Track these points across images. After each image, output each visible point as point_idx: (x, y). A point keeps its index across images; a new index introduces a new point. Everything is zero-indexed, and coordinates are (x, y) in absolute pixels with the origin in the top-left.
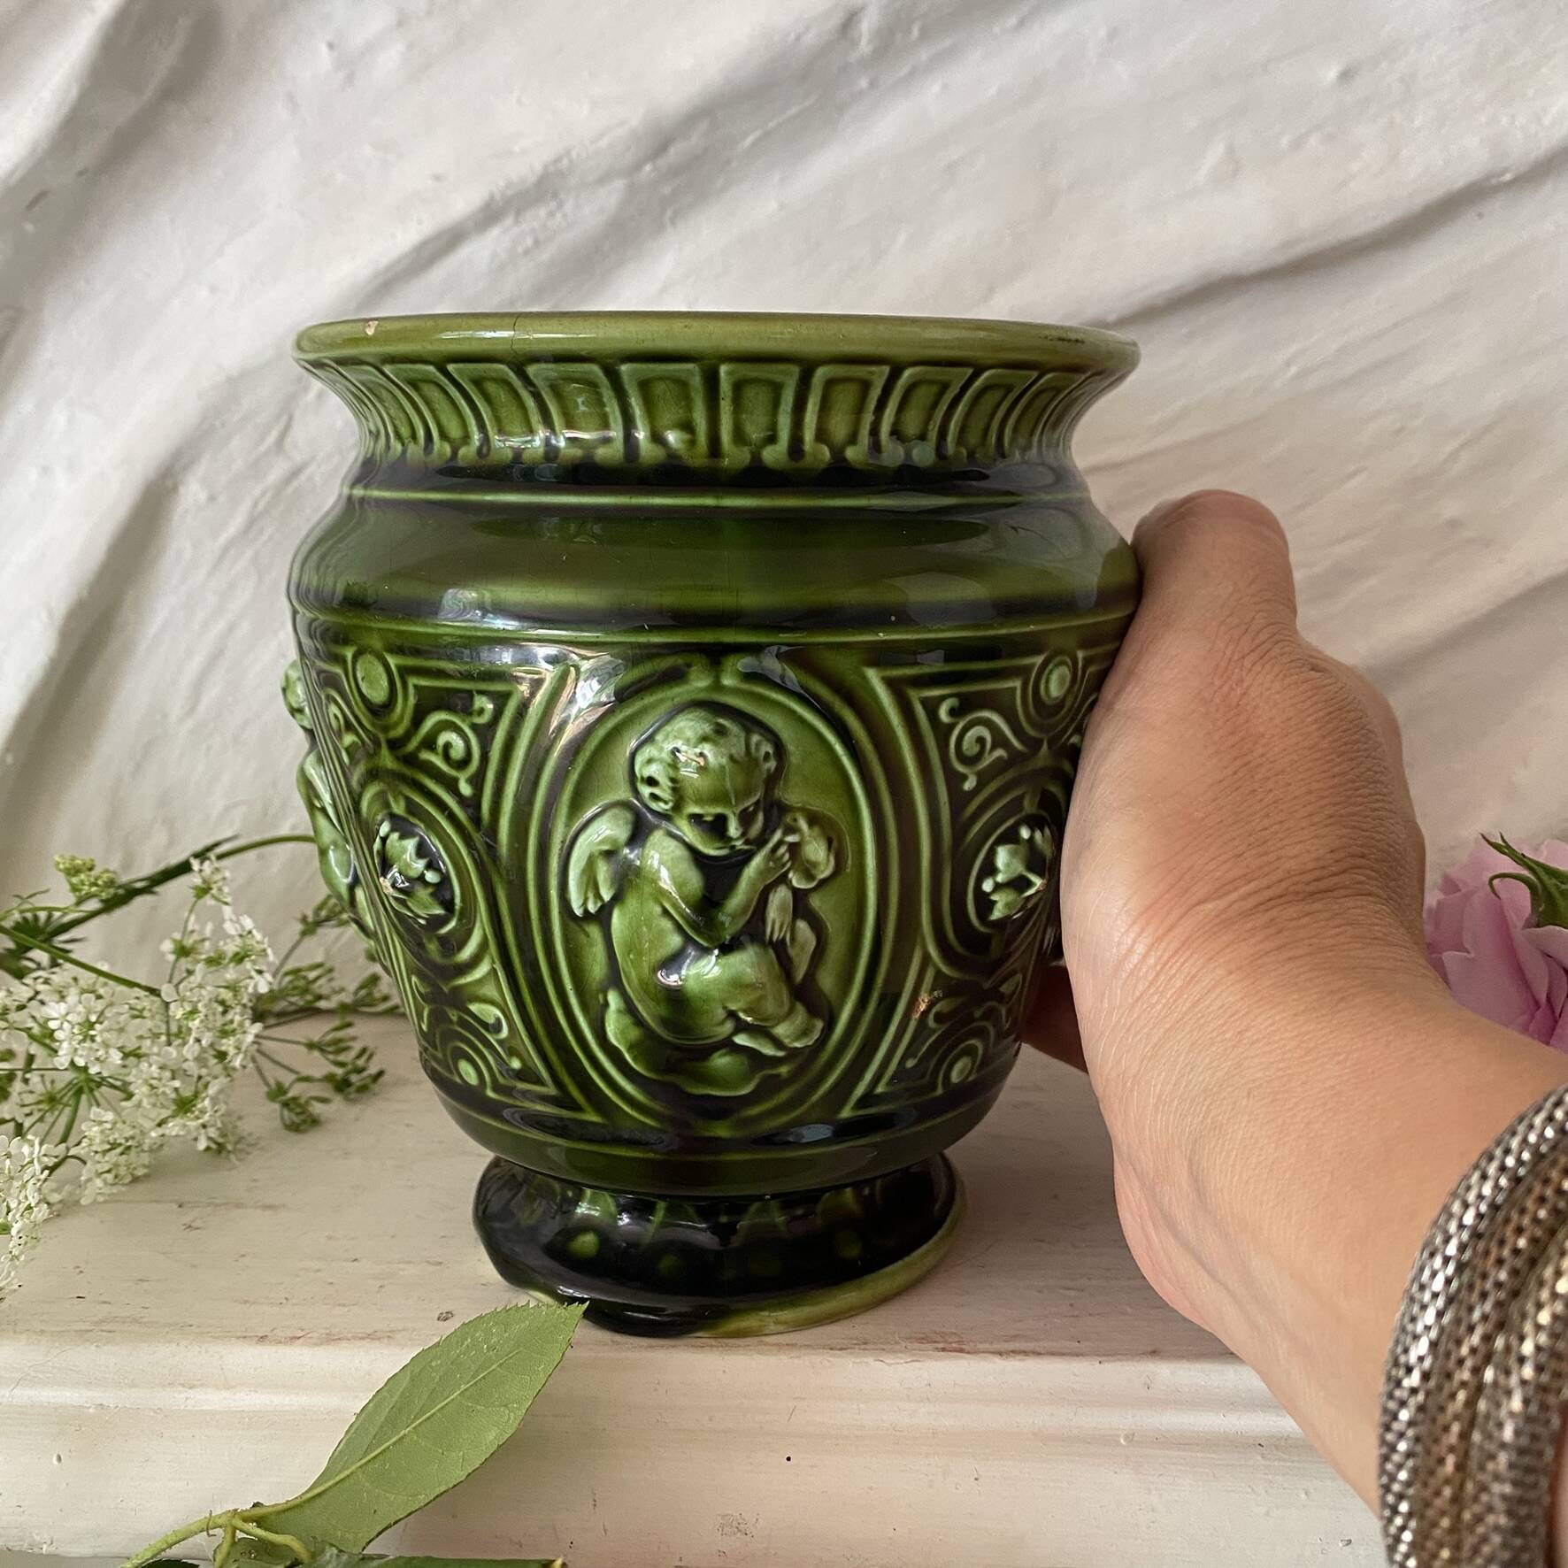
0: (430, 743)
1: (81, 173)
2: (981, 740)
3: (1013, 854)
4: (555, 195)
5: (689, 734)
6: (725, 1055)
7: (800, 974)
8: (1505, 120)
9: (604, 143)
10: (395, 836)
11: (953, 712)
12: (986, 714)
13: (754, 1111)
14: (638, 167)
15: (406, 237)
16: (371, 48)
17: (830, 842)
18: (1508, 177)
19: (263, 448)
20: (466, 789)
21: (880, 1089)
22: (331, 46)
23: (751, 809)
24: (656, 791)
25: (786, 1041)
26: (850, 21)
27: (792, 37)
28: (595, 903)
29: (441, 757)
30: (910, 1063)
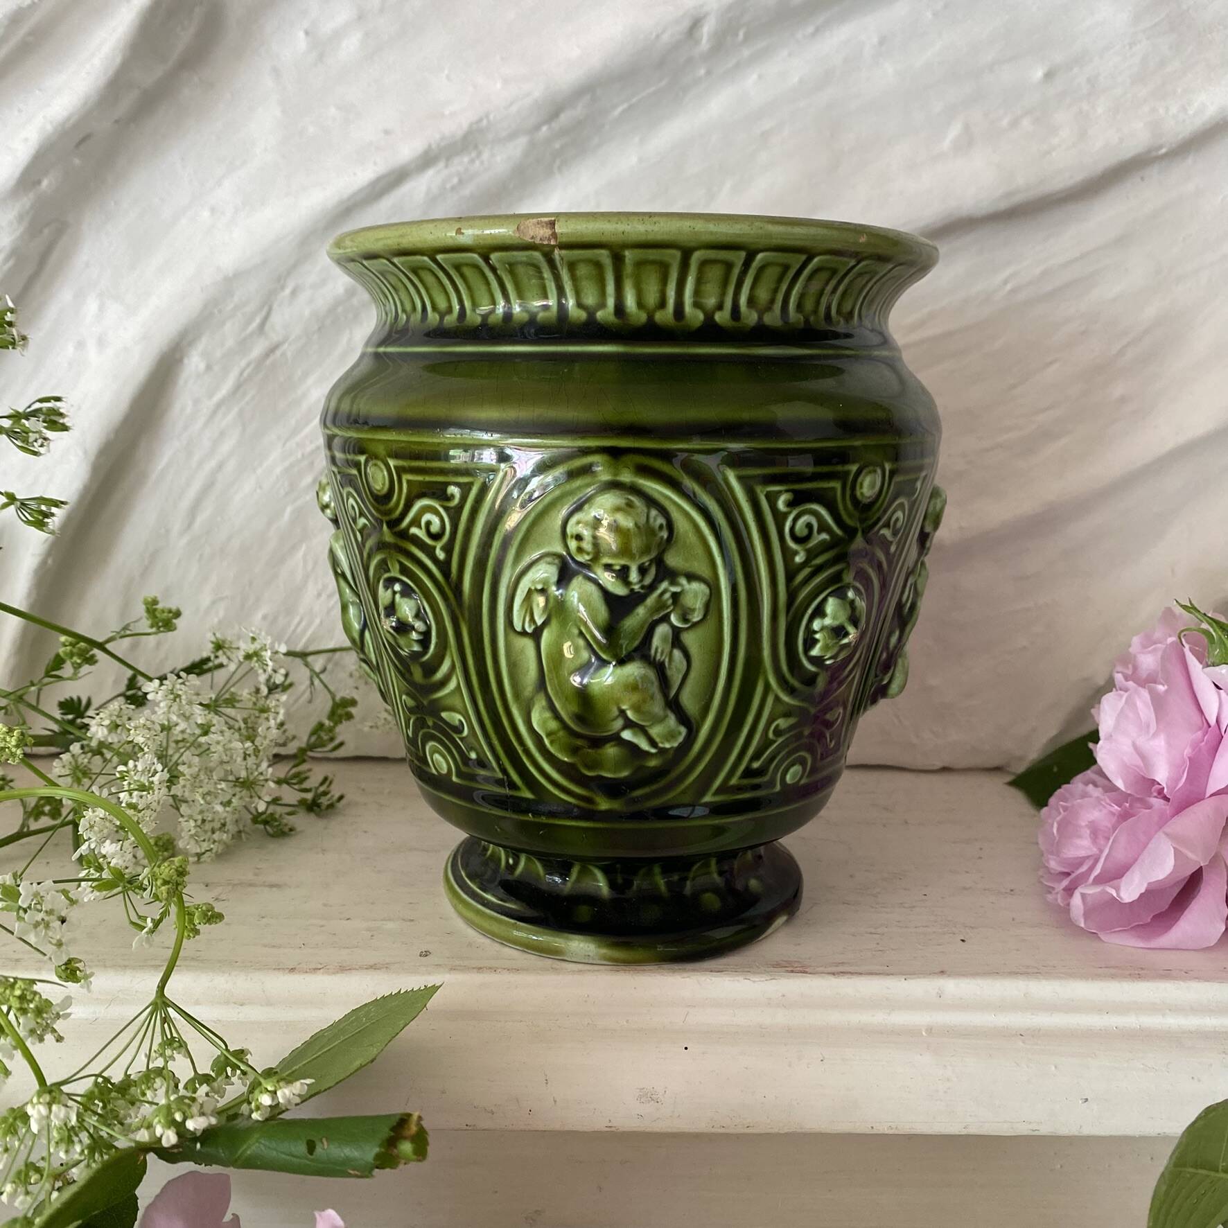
1: (117, 122)
4: (476, 147)
8: (1161, 111)
9: (514, 109)
14: (537, 128)
15: (364, 175)
16: (338, 35)
18: (1164, 151)
19: (249, 330)
22: (307, 33)
26: (696, 24)
27: (654, 34)
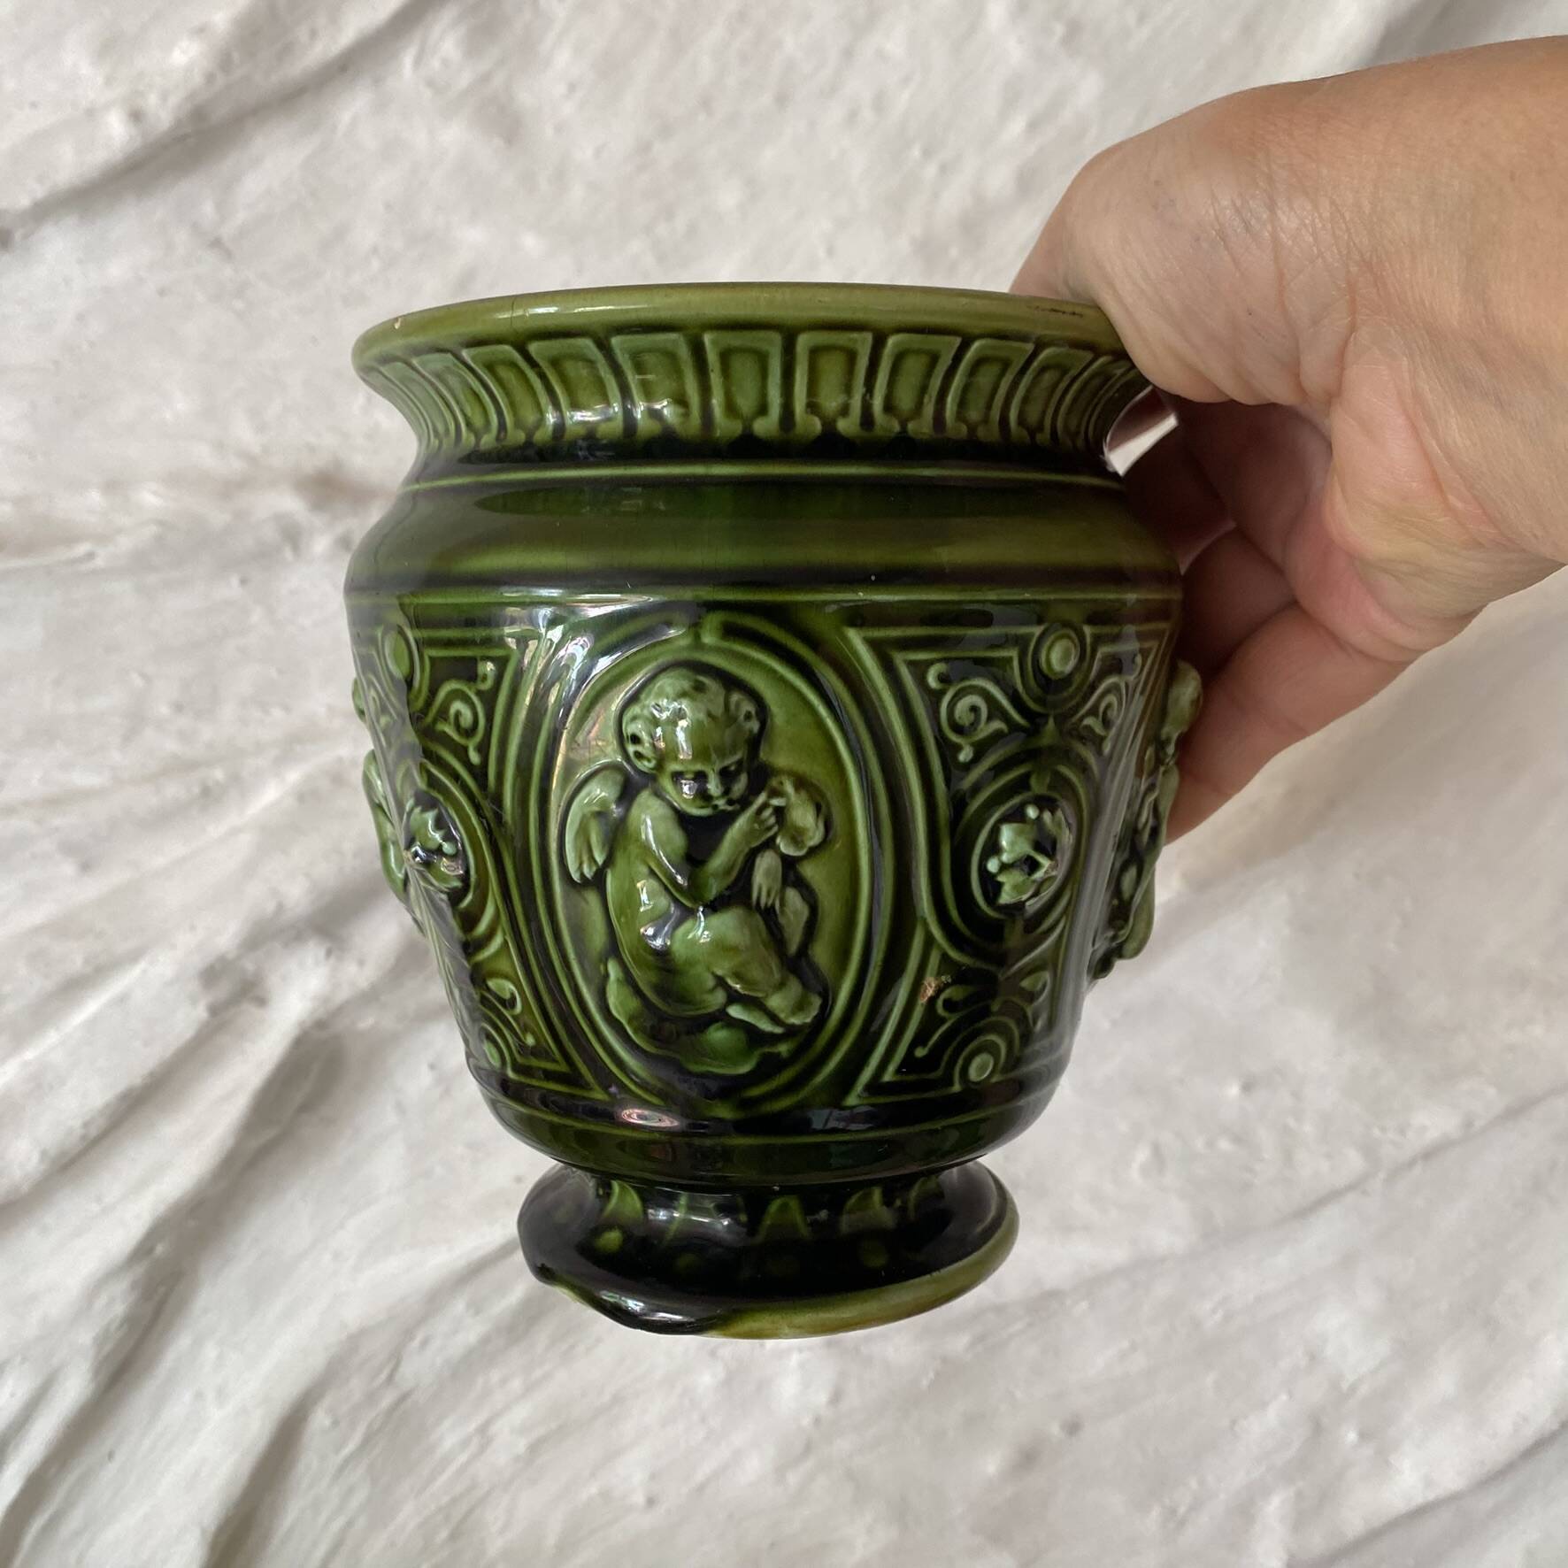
0: (443, 714)
2: (975, 710)
3: (1019, 833)
5: (669, 690)
6: (721, 1028)
7: (793, 947)
10: (418, 810)
11: (943, 679)
12: (980, 682)
13: (755, 1092)
17: (818, 808)
20: (475, 758)
21: (888, 1076)
23: (733, 768)
24: (639, 748)
25: (782, 1016)
28: (590, 867)
29: (452, 726)
30: (920, 1052)
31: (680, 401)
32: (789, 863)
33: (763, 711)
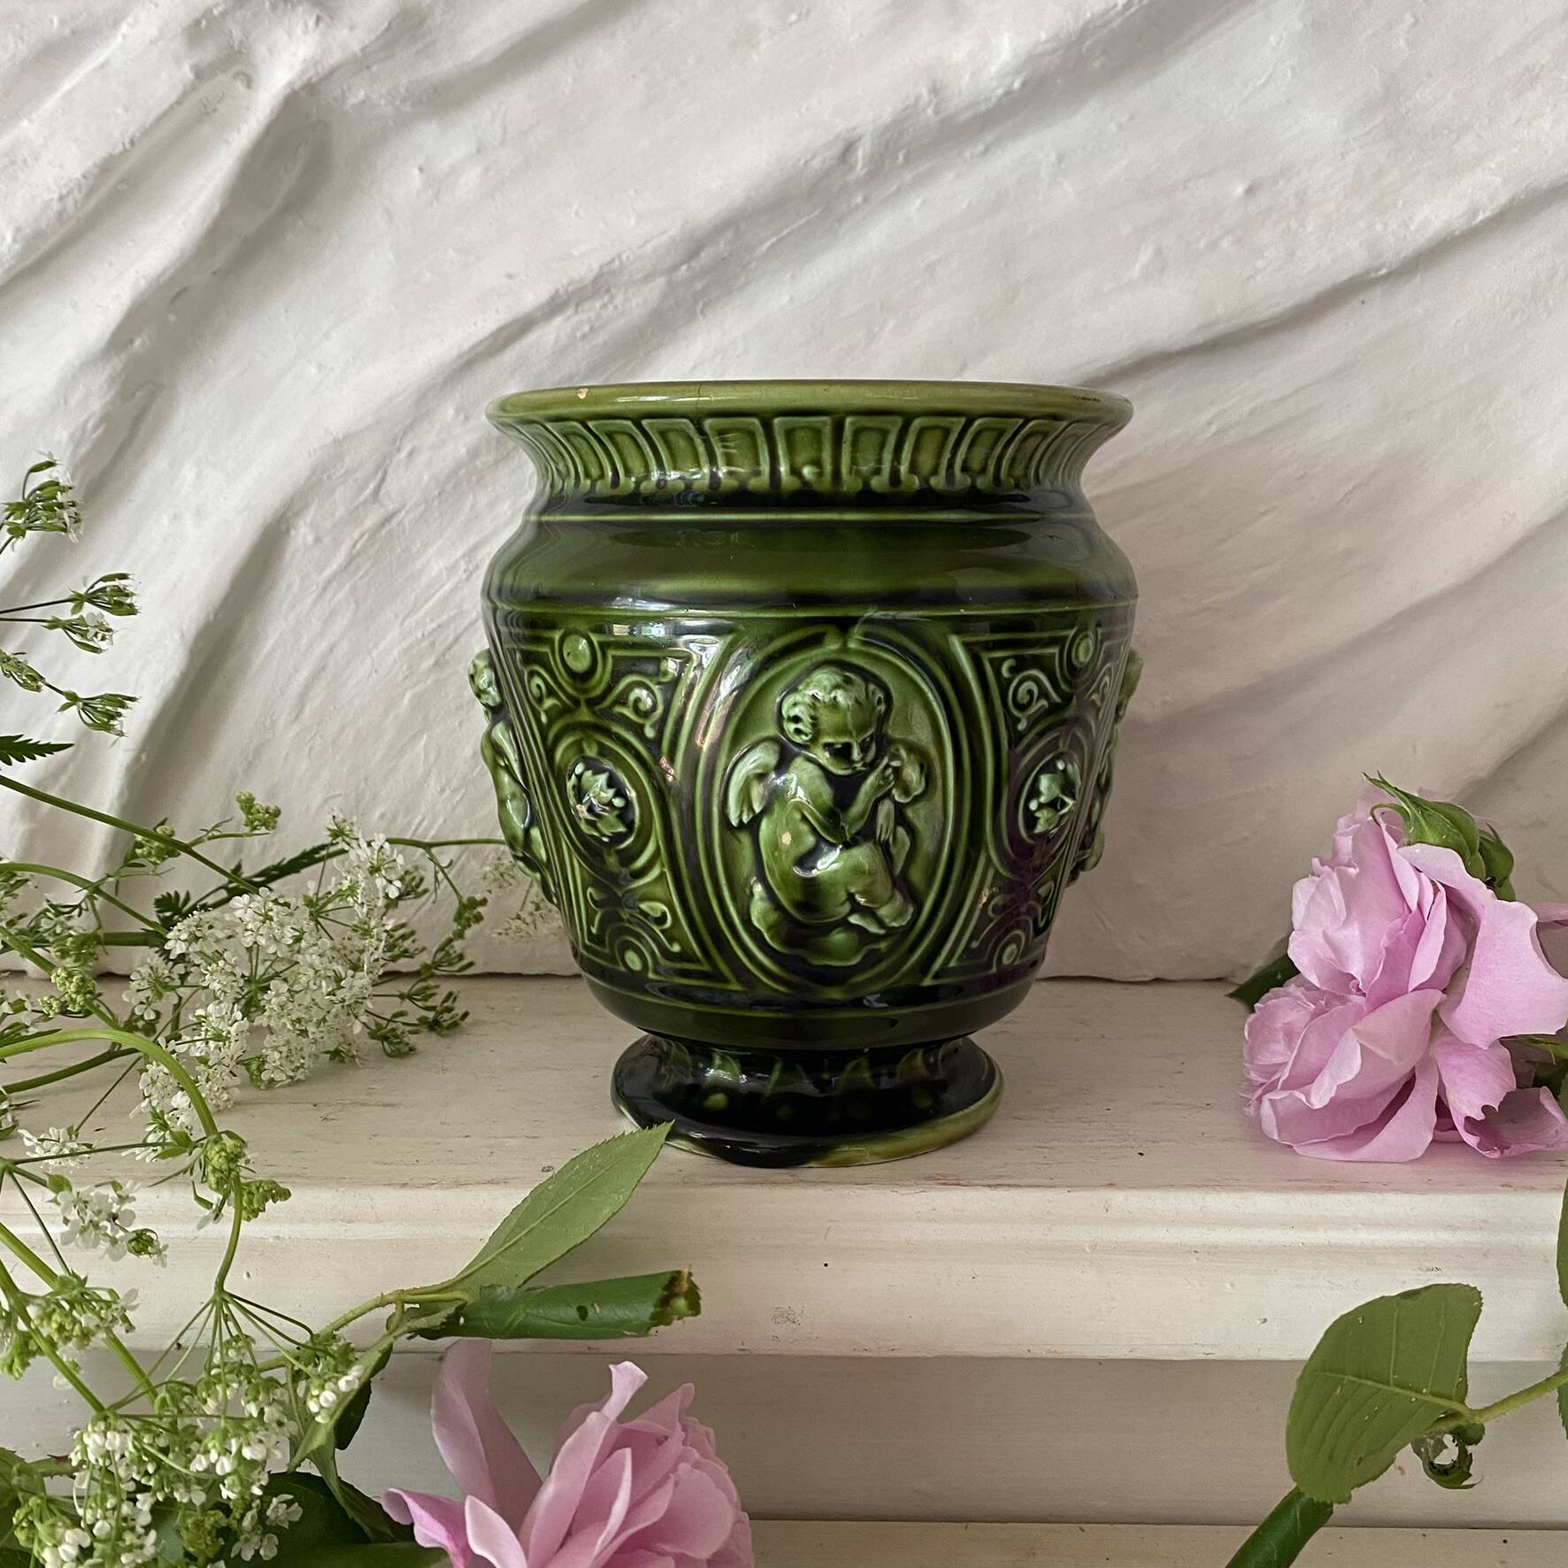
0: (622, 700)
1: (215, 273)
2: (1030, 692)
3: (1052, 780)
4: (608, 291)
5: (826, 683)
6: (842, 931)
7: (898, 869)
8: (1379, 227)
9: (649, 248)
10: (589, 773)
11: (1013, 670)
12: (1035, 672)
13: (860, 978)
14: (675, 268)
15: (486, 325)
16: (454, 171)
17: (922, 767)
18: (1384, 271)
19: (361, 499)
20: (650, 734)
21: (952, 964)
22: (421, 169)
23: (868, 740)
24: (800, 726)
25: (887, 921)
26: (849, 148)
27: (802, 162)
28: (748, 815)
29: (631, 709)
30: (975, 945)
31: (817, 463)
32: (899, 809)
33: (888, 699)
